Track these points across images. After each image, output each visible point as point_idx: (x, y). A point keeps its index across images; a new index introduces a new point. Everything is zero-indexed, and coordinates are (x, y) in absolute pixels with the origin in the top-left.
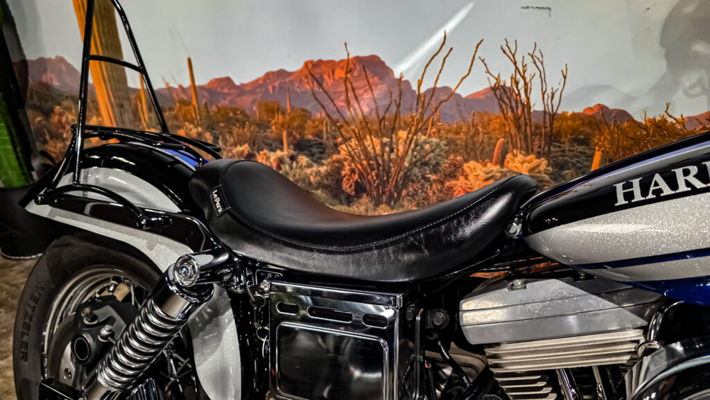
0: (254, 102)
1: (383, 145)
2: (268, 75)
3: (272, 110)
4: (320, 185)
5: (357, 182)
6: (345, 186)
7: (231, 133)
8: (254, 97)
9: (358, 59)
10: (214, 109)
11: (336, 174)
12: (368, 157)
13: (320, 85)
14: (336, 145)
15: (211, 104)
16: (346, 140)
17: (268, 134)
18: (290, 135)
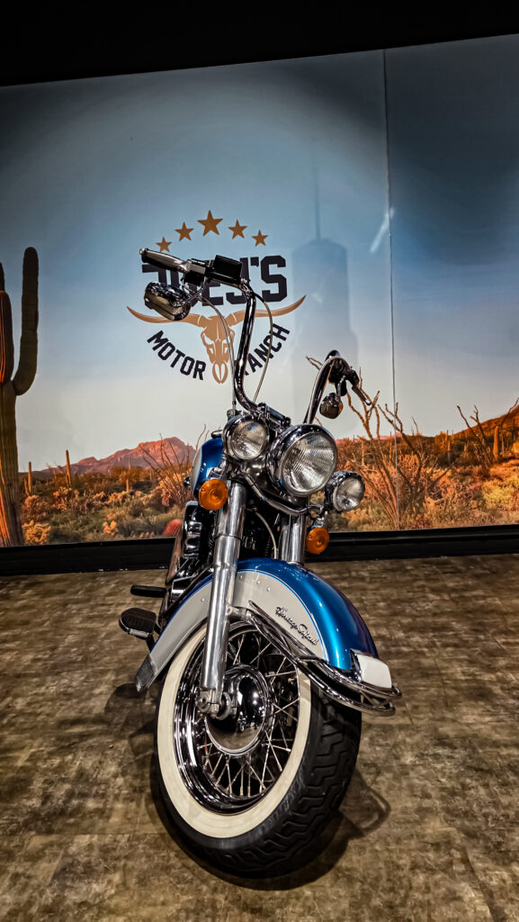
0: (108, 468)
1: (182, 477)
2: (117, 453)
3: (119, 470)
4: (149, 505)
5: (170, 499)
6: (164, 502)
7: (92, 488)
8: (107, 466)
9: (167, 440)
10: (82, 475)
11: (158, 497)
12: (175, 484)
13: (148, 453)
14: (158, 482)
15: (79, 472)
16: (163, 478)
17: (117, 483)
18: (130, 481)
